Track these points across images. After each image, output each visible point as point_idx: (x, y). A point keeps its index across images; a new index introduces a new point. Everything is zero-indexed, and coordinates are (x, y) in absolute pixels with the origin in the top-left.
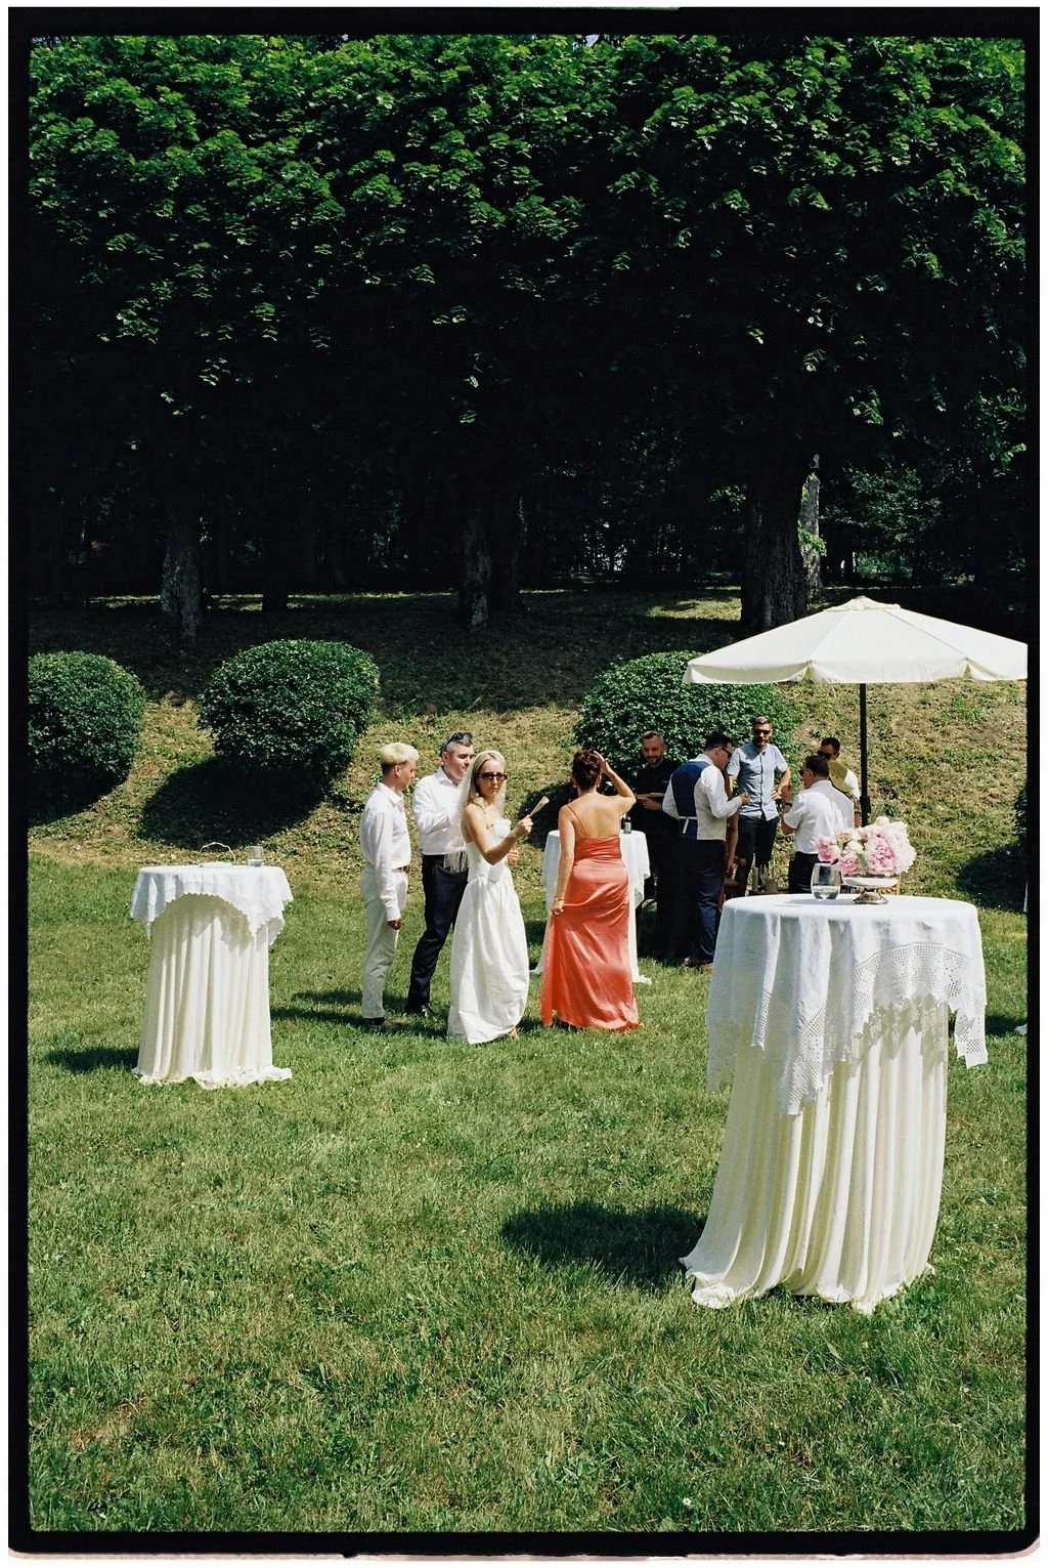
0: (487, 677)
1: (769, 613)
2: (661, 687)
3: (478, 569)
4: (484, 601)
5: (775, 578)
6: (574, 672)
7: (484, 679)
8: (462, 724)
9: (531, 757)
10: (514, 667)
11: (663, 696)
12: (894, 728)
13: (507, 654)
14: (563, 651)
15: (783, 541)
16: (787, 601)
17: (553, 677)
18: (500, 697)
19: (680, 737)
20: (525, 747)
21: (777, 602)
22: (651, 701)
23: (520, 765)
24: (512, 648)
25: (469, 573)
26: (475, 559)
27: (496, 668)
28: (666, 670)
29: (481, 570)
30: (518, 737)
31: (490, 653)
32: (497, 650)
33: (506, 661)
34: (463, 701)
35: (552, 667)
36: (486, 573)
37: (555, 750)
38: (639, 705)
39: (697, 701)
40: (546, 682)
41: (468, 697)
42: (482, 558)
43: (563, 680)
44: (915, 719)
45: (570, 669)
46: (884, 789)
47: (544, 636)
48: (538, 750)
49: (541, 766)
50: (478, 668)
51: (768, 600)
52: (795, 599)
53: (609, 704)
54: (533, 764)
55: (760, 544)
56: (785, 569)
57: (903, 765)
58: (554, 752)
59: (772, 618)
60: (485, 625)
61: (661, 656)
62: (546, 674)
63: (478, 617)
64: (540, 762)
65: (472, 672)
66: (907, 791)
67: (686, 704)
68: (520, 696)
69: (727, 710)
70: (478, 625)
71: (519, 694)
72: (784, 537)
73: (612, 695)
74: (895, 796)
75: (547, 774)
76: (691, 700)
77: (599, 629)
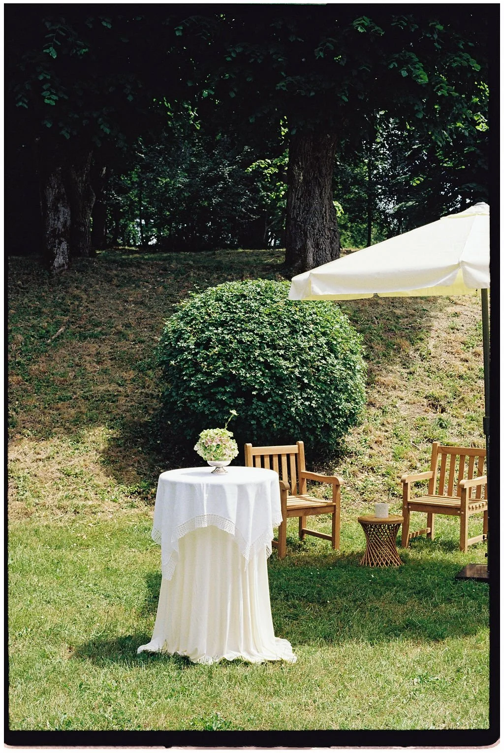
0: (68, 310)
1: (311, 255)
2: (241, 312)
3: (59, 218)
4: (64, 246)
5: (315, 225)
6: (146, 305)
7: (66, 312)
8: (46, 352)
9: (111, 381)
10: (93, 302)
11: (243, 320)
12: (433, 350)
13: (86, 290)
14: (135, 288)
15: (321, 194)
16: (325, 244)
17: (127, 310)
18: (80, 327)
19: (262, 360)
20: (105, 371)
21: (317, 246)
22: (231, 325)
23: (102, 388)
24: (91, 286)
25: (51, 222)
26: (57, 211)
27: (77, 303)
28: (244, 296)
29: (62, 220)
30: (98, 363)
31: (70, 290)
32: (77, 287)
33: (85, 297)
34: (48, 332)
35: (127, 302)
36: (66, 222)
37: (132, 374)
38: (220, 329)
39: (276, 325)
40: (121, 314)
41: (51, 328)
42: (62, 209)
43: (136, 311)
44: (448, 342)
45: (142, 303)
46: (432, 404)
47: (117, 276)
48: (117, 375)
49: (121, 389)
50: (61, 303)
51: (310, 243)
52: (331, 243)
53: (189, 329)
54: (112, 387)
55: (301, 196)
56: (323, 218)
57: (444, 382)
58: (132, 376)
59: (314, 259)
60: (66, 267)
61: (236, 285)
62: (121, 308)
63: (59, 260)
64: (120, 385)
65: (55, 307)
66: (454, 405)
67: (265, 327)
68: (98, 327)
69: (304, 334)
70: (60, 267)
71: (97, 325)
72: (322, 190)
73: (192, 320)
74: (443, 411)
75: (127, 396)
76: (270, 324)
77: (165, 269)
